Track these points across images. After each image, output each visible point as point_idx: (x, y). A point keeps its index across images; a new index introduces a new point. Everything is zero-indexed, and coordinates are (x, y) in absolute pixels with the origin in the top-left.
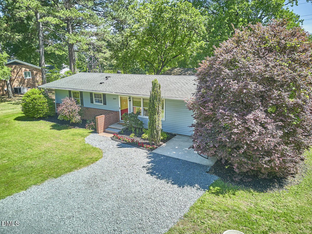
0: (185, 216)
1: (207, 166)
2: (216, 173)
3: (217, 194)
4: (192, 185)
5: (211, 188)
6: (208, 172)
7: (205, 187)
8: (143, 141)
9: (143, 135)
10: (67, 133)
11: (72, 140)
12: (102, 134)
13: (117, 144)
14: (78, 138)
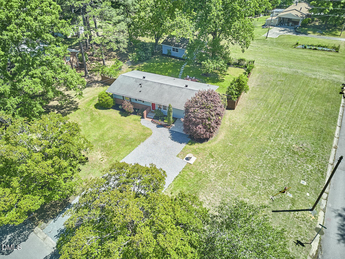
5: (189, 143)
6: (188, 137)
7: (187, 143)
9: (165, 121)
10: (130, 118)
11: (136, 124)
12: (146, 119)
13: (155, 125)
14: (137, 122)
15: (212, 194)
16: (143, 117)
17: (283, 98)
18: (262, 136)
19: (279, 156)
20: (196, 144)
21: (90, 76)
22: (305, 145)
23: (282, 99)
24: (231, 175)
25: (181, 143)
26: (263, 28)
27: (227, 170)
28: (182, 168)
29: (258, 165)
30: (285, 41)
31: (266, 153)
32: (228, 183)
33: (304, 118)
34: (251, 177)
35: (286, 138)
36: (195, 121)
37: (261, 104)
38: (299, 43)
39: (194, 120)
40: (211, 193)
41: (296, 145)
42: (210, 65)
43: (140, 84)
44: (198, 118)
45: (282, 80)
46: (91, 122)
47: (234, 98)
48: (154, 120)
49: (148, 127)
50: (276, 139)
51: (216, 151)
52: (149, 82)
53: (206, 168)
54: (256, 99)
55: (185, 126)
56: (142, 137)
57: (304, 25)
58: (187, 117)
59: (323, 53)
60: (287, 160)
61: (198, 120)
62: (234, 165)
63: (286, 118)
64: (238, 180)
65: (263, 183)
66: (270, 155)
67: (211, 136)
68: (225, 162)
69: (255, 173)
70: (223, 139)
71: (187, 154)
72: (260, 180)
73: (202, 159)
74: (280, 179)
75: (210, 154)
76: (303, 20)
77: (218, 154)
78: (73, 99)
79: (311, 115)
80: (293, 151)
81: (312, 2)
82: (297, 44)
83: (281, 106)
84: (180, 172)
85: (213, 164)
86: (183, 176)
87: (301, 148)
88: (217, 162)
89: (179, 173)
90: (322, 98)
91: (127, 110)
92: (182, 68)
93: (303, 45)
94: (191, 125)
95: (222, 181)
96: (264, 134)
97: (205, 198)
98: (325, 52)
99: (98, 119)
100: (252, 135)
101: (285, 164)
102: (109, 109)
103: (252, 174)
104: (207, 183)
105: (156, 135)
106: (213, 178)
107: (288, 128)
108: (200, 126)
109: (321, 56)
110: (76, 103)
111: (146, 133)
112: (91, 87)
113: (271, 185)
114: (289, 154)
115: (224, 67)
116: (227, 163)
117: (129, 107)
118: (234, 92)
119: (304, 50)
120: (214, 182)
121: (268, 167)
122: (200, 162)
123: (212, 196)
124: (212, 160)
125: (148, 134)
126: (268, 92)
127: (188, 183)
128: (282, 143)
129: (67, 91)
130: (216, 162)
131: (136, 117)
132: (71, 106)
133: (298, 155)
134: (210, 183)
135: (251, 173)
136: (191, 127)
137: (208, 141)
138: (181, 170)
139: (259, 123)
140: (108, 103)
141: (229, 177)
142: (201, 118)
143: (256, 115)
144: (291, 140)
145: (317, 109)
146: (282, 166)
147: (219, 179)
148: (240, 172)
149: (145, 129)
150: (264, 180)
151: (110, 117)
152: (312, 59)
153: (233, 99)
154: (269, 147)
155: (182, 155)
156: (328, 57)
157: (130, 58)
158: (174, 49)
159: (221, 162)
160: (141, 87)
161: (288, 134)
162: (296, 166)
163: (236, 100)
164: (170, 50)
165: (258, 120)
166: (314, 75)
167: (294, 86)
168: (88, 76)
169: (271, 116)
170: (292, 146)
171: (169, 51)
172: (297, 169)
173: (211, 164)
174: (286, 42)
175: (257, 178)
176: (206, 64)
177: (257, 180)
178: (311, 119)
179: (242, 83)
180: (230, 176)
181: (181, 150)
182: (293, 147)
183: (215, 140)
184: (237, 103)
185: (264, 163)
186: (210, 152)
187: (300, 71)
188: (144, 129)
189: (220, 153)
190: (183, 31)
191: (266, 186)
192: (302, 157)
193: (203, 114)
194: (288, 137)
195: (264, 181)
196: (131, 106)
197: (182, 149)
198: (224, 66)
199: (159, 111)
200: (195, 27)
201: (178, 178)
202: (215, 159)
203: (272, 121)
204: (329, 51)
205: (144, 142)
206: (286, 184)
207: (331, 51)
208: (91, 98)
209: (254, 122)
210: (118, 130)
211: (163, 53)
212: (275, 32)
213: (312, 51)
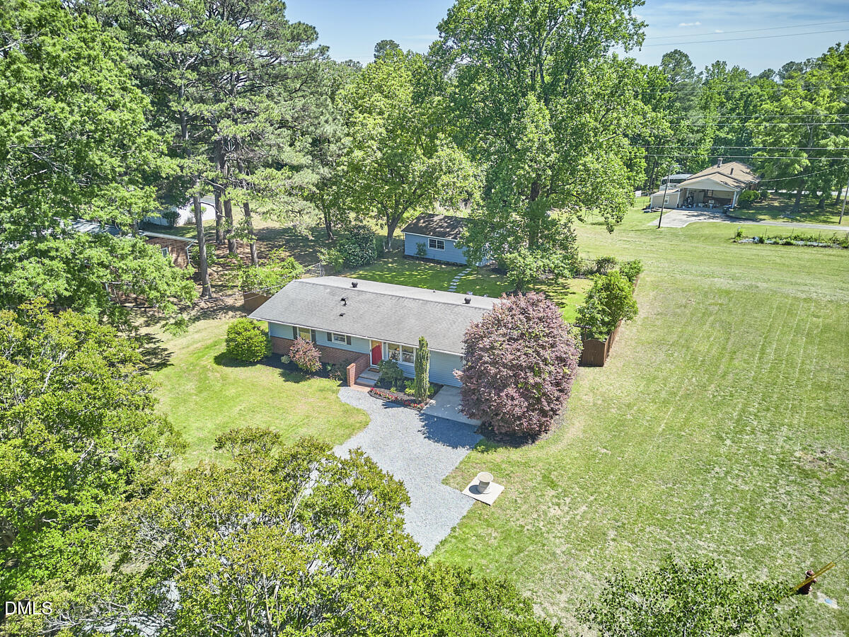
0: (456, 468)
1: (475, 426)
2: (481, 433)
3: (483, 452)
4: (463, 447)
5: (478, 448)
6: (475, 432)
7: (474, 448)
8: (408, 398)
9: (407, 390)
10: (310, 387)
11: (325, 398)
12: (354, 387)
13: (380, 402)
14: (329, 394)
15: (564, 597)
16: (345, 383)
17: (732, 339)
18: (695, 431)
19: (759, 484)
20: (500, 450)
21: (214, 295)
22: (830, 452)
23: (730, 343)
24: (619, 539)
25: (455, 446)
26: (645, 212)
27: (605, 522)
28: (461, 517)
29: (699, 507)
30: (707, 232)
31: (717, 475)
32: (612, 560)
33: (806, 386)
34: (686, 544)
35: (768, 434)
36: (496, 375)
37: (676, 354)
38: (743, 235)
39: (493, 370)
40: (560, 592)
41: (806, 451)
42: (527, 260)
43: (343, 300)
44: (505, 366)
45: (720, 302)
46: (196, 395)
47: (601, 333)
48: (378, 390)
49: (359, 407)
50: (739, 438)
51: (562, 469)
52: (368, 296)
53: (535, 516)
54: (659, 343)
55: (466, 393)
56: (339, 432)
57: (745, 203)
58: (471, 368)
59: (809, 250)
60: (788, 493)
61: (505, 372)
62: (623, 508)
63: (756, 385)
64: (642, 552)
65: (730, 563)
66: (730, 480)
67: (544, 428)
68: (595, 499)
69: (693, 530)
70: (581, 436)
71: (475, 475)
72: (715, 554)
73: (521, 490)
74: (780, 549)
75: (544, 477)
76: (740, 193)
77: (570, 478)
78: (158, 344)
79: (824, 378)
80: (798, 467)
81: (757, 153)
82: (739, 235)
83: (732, 359)
84: (453, 529)
85: (558, 505)
86: (465, 540)
87: (821, 459)
88: (568, 500)
89: (449, 531)
90: (841, 340)
91: (300, 363)
92: (454, 280)
93: (754, 238)
94: (485, 387)
95: (591, 556)
96: (701, 426)
97: (540, 609)
98: (815, 249)
99: (217, 389)
100: (663, 426)
101: (785, 506)
102: (253, 364)
103: (688, 536)
104: (544, 561)
105: (382, 427)
106: (561, 548)
107: (768, 410)
108: (511, 391)
109: (807, 256)
110: (166, 353)
111: (351, 421)
112: (213, 319)
113: (755, 568)
114: (791, 478)
115: (564, 268)
116: (602, 503)
117: (309, 354)
118: (599, 316)
119: (760, 247)
120: (564, 558)
121: (734, 514)
122: (516, 501)
123: (562, 605)
124: (553, 493)
125: (358, 425)
126: (690, 329)
127: (479, 561)
128: (761, 448)
129: (146, 326)
130: (566, 498)
131: (327, 383)
132: (149, 360)
133: (818, 479)
134: (551, 561)
135: (683, 531)
136: (484, 392)
137: (537, 443)
138: (458, 521)
139: (678, 398)
140: (251, 347)
141: (612, 543)
142: (513, 365)
143: (665, 379)
144: (784, 441)
145: (837, 363)
146: (776, 512)
147: (580, 551)
148: (647, 530)
149: (348, 411)
150: (728, 552)
151: (253, 385)
152: (787, 263)
153: (596, 336)
154: (722, 459)
155: (459, 479)
156: (826, 258)
157: (322, 257)
158: (433, 244)
159: (581, 498)
160: (345, 304)
161: (772, 424)
162: (820, 512)
163: (606, 339)
164: (424, 245)
165: (675, 390)
166: (803, 292)
167: (756, 315)
168: (210, 295)
169: (710, 381)
170: (792, 455)
171: (421, 248)
172: (827, 520)
173: (550, 505)
174: (711, 235)
175: (706, 546)
176: (516, 258)
177: (705, 552)
178: (827, 388)
179: (618, 291)
180: (614, 540)
181: (457, 465)
182: (795, 457)
183: (556, 441)
184: (608, 351)
185: (719, 503)
186: (543, 471)
187: (763, 285)
188: (346, 412)
189: (577, 474)
190: (455, 180)
191: (738, 571)
192: (833, 486)
193: (518, 354)
194: (774, 433)
195: (728, 555)
196: (315, 353)
197: (458, 463)
198: (563, 265)
199: (392, 364)
200: (485, 173)
201: (448, 546)
202: (560, 490)
203: (715, 394)
204: (825, 247)
205: (343, 445)
206: (803, 565)
207: (829, 246)
208: (209, 342)
209: (663, 395)
210: (270, 415)
211: (406, 253)
212: (677, 219)
213: (780, 248)
